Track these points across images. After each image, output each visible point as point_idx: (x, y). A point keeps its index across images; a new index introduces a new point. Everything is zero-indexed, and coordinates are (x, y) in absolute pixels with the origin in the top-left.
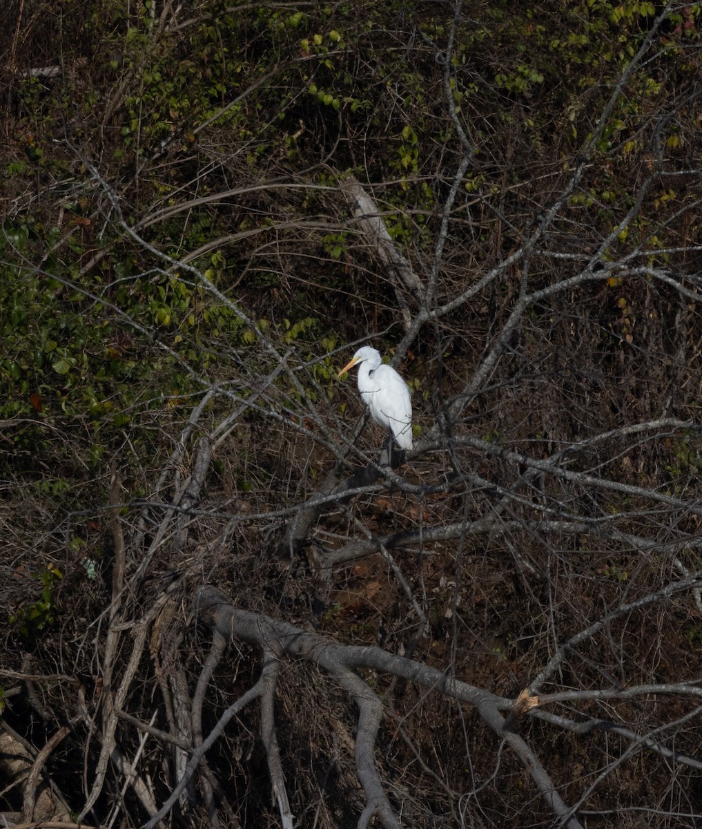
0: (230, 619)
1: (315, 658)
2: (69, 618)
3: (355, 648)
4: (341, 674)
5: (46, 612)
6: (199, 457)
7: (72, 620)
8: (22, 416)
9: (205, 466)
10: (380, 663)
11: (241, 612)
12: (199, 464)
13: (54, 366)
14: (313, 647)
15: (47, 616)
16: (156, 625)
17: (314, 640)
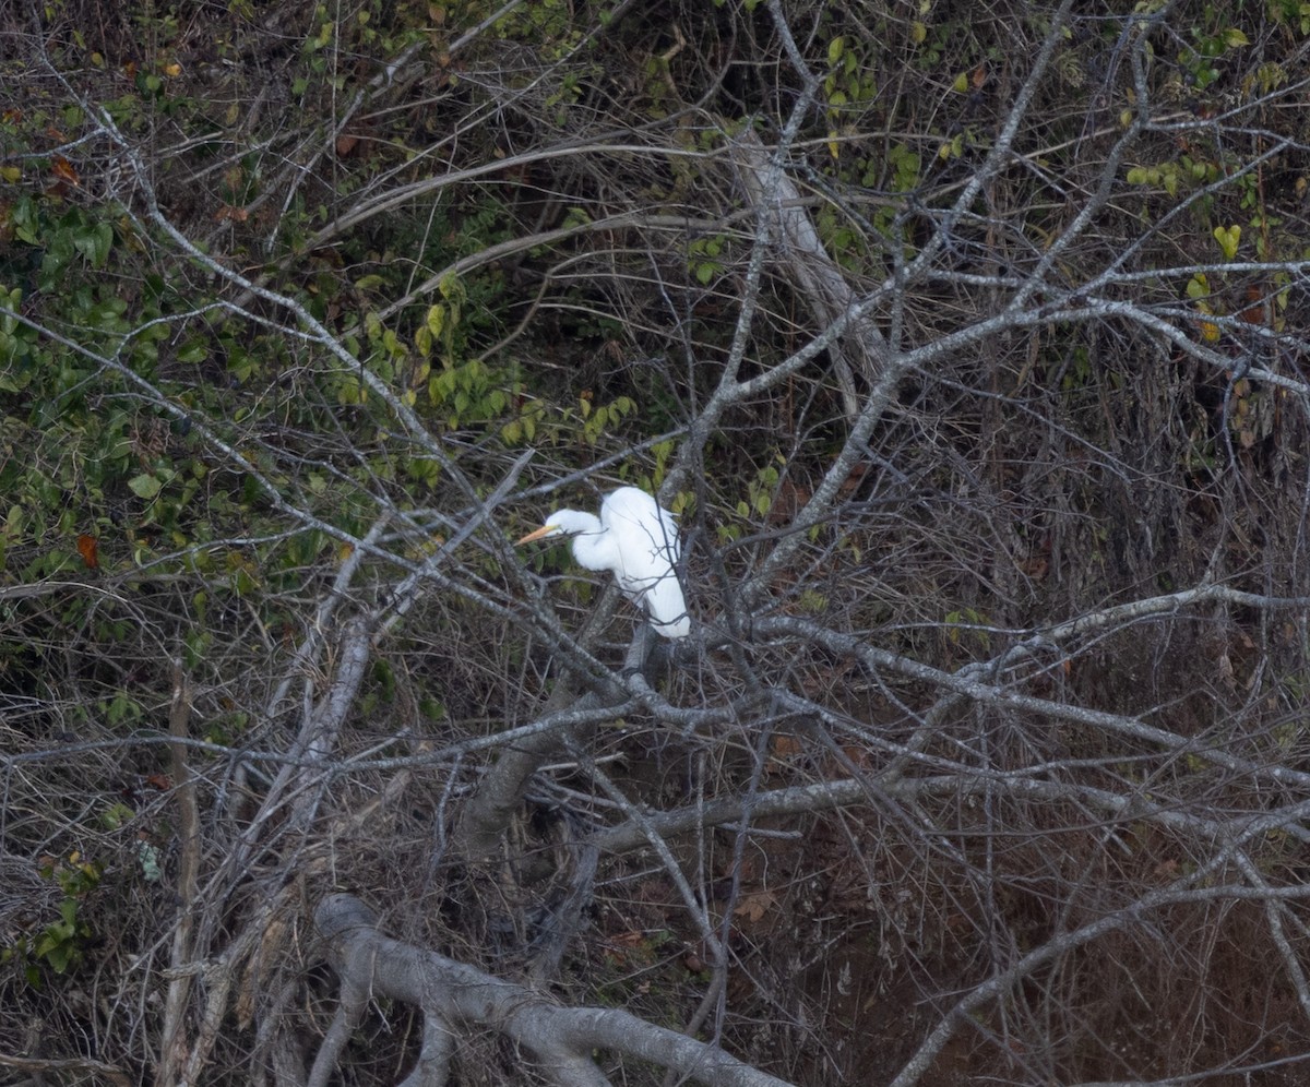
0: (369, 957)
1: (514, 1031)
2: (109, 955)
3: (584, 1012)
4: (560, 1060)
5: (67, 941)
6: (347, 654)
7: (114, 957)
8: (61, 577)
9: (357, 671)
10: (626, 1039)
11: (390, 945)
12: (345, 667)
13: (132, 484)
14: (511, 1010)
15: (70, 951)
16: (250, 967)
17: (514, 996)
